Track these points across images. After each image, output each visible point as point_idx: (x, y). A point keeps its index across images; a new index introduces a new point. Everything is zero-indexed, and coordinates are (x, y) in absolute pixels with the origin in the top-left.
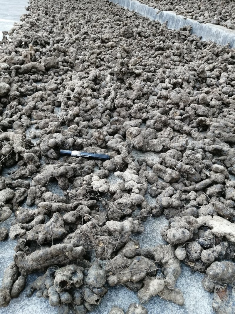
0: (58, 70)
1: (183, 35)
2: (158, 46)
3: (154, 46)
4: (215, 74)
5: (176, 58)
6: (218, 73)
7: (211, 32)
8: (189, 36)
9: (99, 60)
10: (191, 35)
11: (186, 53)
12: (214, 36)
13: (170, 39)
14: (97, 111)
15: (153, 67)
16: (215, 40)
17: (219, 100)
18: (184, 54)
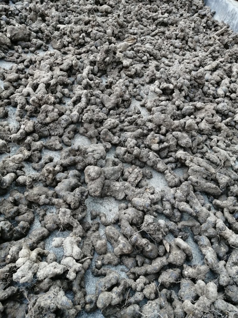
0: (29, 43)
1: (195, 5)
2: (161, 19)
3: (157, 19)
4: (215, 79)
5: (178, 43)
6: (219, 78)
7: (227, 10)
8: (201, 8)
9: (83, 36)
10: (204, 5)
11: (191, 37)
12: (229, 16)
13: (179, 8)
14: (58, 126)
15: (146, 56)
16: (229, 20)
17: (210, 124)
18: (188, 38)
